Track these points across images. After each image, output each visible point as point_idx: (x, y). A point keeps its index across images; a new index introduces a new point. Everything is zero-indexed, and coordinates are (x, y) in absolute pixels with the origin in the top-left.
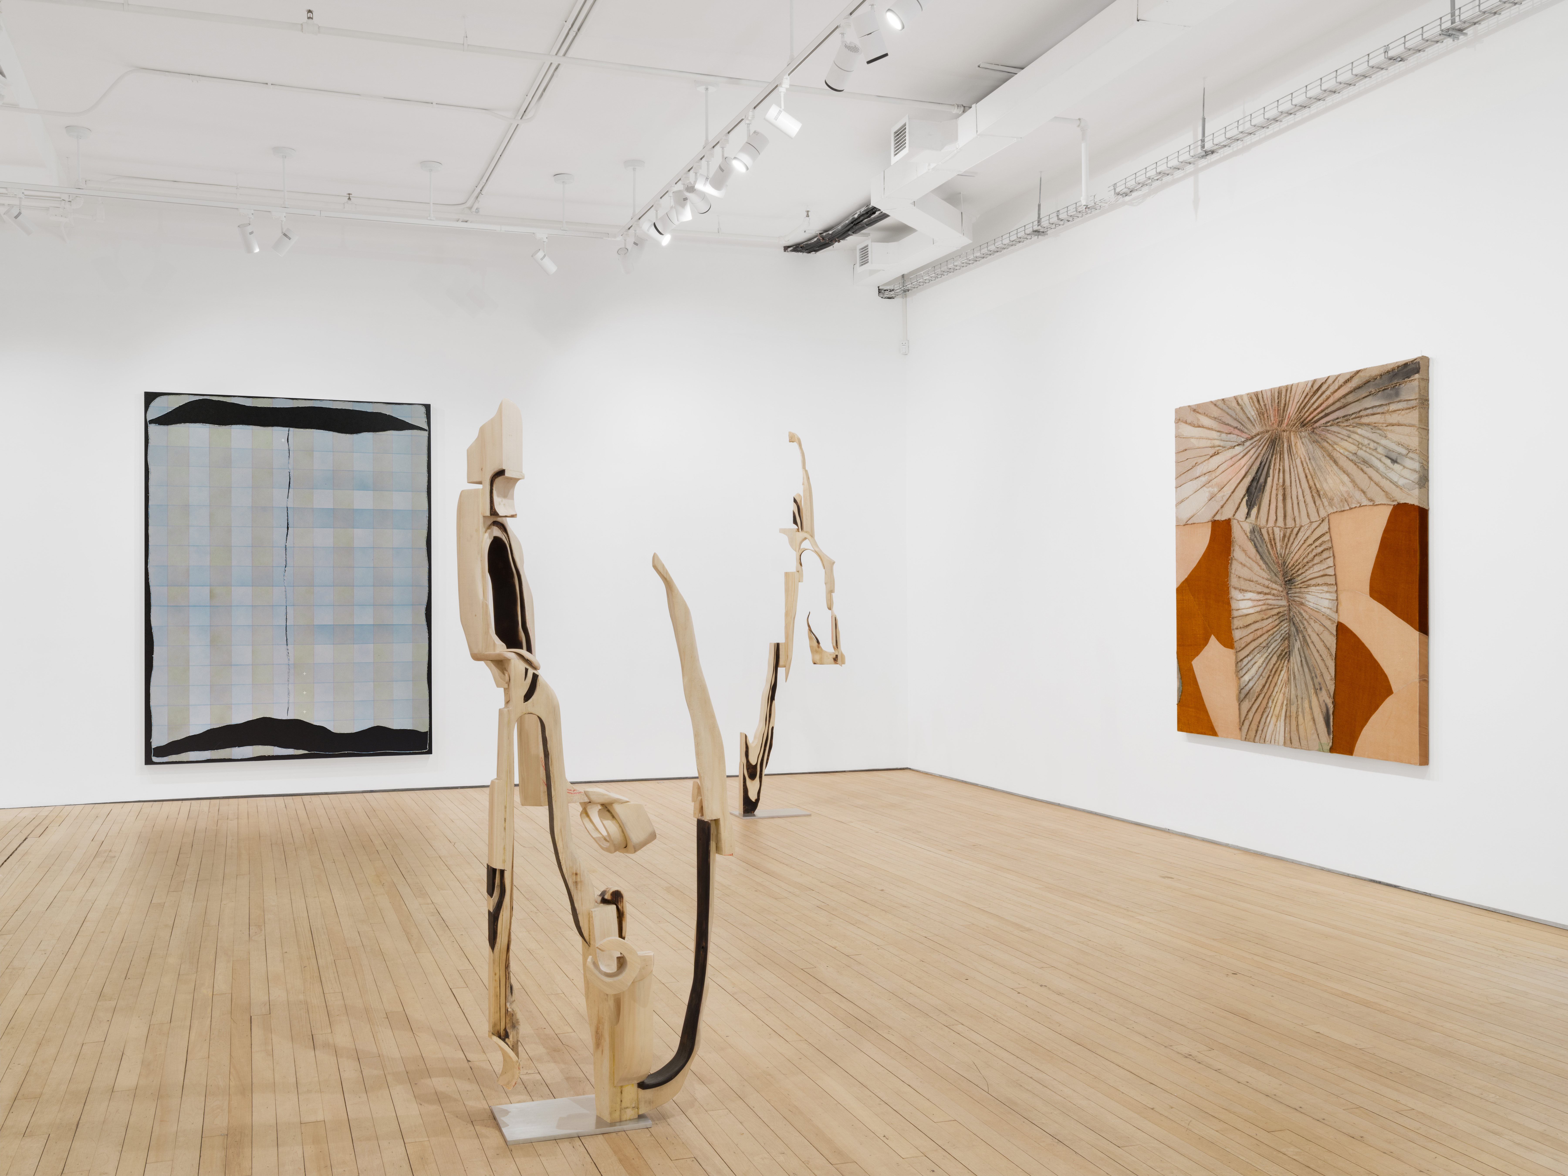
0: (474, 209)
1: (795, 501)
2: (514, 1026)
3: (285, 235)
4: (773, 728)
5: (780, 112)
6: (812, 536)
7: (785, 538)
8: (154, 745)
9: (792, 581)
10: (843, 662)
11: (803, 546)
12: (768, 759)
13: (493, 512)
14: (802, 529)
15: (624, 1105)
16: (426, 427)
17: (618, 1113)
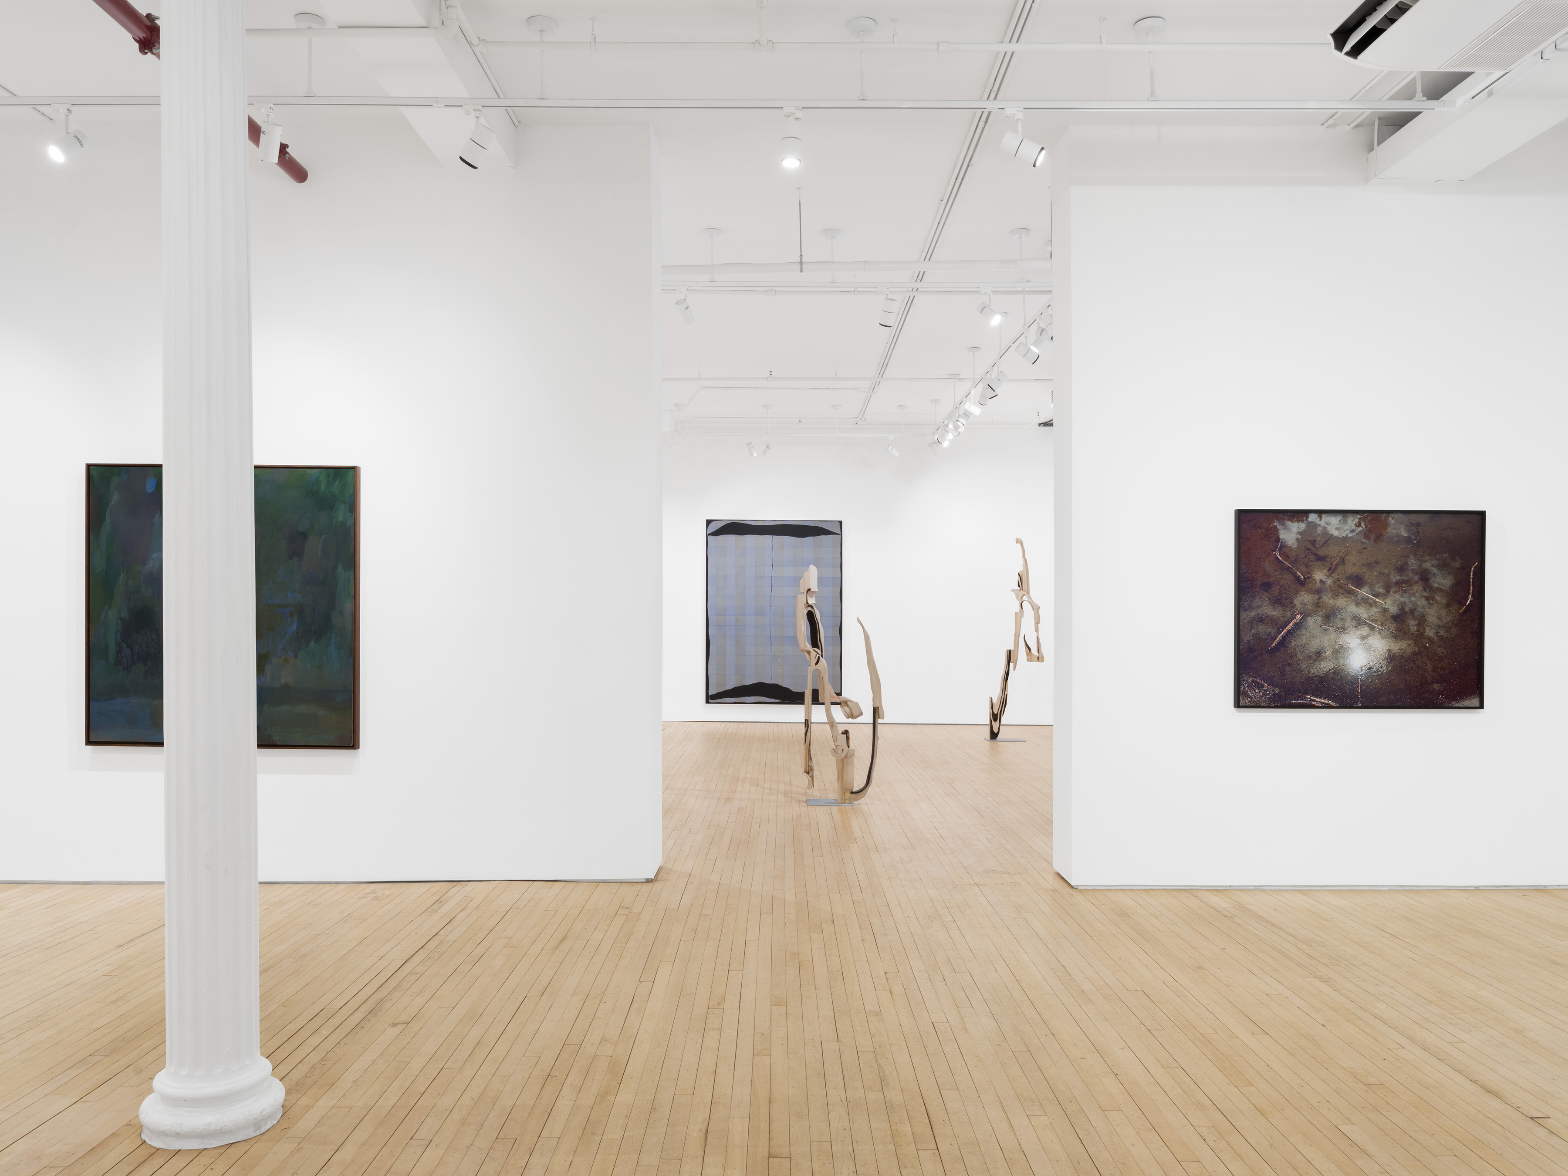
0: (863, 419)
1: (1019, 575)
2: (811, 771)
3: (768, 447)
4: (1007, 695)
5: (971, 405)
6: (1028, 593)
7: (1014, 594)
8: (710, 693)
9: (1019, 617)
10: (1043, 661)
11: (1023, 599)
12: (1004, 711)
13: (807, 603)
14: (1022, 589)
15: (846, 798)
16: (840, 534)
17: (843, 801)
